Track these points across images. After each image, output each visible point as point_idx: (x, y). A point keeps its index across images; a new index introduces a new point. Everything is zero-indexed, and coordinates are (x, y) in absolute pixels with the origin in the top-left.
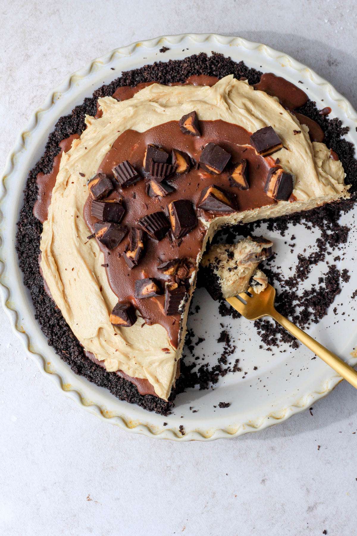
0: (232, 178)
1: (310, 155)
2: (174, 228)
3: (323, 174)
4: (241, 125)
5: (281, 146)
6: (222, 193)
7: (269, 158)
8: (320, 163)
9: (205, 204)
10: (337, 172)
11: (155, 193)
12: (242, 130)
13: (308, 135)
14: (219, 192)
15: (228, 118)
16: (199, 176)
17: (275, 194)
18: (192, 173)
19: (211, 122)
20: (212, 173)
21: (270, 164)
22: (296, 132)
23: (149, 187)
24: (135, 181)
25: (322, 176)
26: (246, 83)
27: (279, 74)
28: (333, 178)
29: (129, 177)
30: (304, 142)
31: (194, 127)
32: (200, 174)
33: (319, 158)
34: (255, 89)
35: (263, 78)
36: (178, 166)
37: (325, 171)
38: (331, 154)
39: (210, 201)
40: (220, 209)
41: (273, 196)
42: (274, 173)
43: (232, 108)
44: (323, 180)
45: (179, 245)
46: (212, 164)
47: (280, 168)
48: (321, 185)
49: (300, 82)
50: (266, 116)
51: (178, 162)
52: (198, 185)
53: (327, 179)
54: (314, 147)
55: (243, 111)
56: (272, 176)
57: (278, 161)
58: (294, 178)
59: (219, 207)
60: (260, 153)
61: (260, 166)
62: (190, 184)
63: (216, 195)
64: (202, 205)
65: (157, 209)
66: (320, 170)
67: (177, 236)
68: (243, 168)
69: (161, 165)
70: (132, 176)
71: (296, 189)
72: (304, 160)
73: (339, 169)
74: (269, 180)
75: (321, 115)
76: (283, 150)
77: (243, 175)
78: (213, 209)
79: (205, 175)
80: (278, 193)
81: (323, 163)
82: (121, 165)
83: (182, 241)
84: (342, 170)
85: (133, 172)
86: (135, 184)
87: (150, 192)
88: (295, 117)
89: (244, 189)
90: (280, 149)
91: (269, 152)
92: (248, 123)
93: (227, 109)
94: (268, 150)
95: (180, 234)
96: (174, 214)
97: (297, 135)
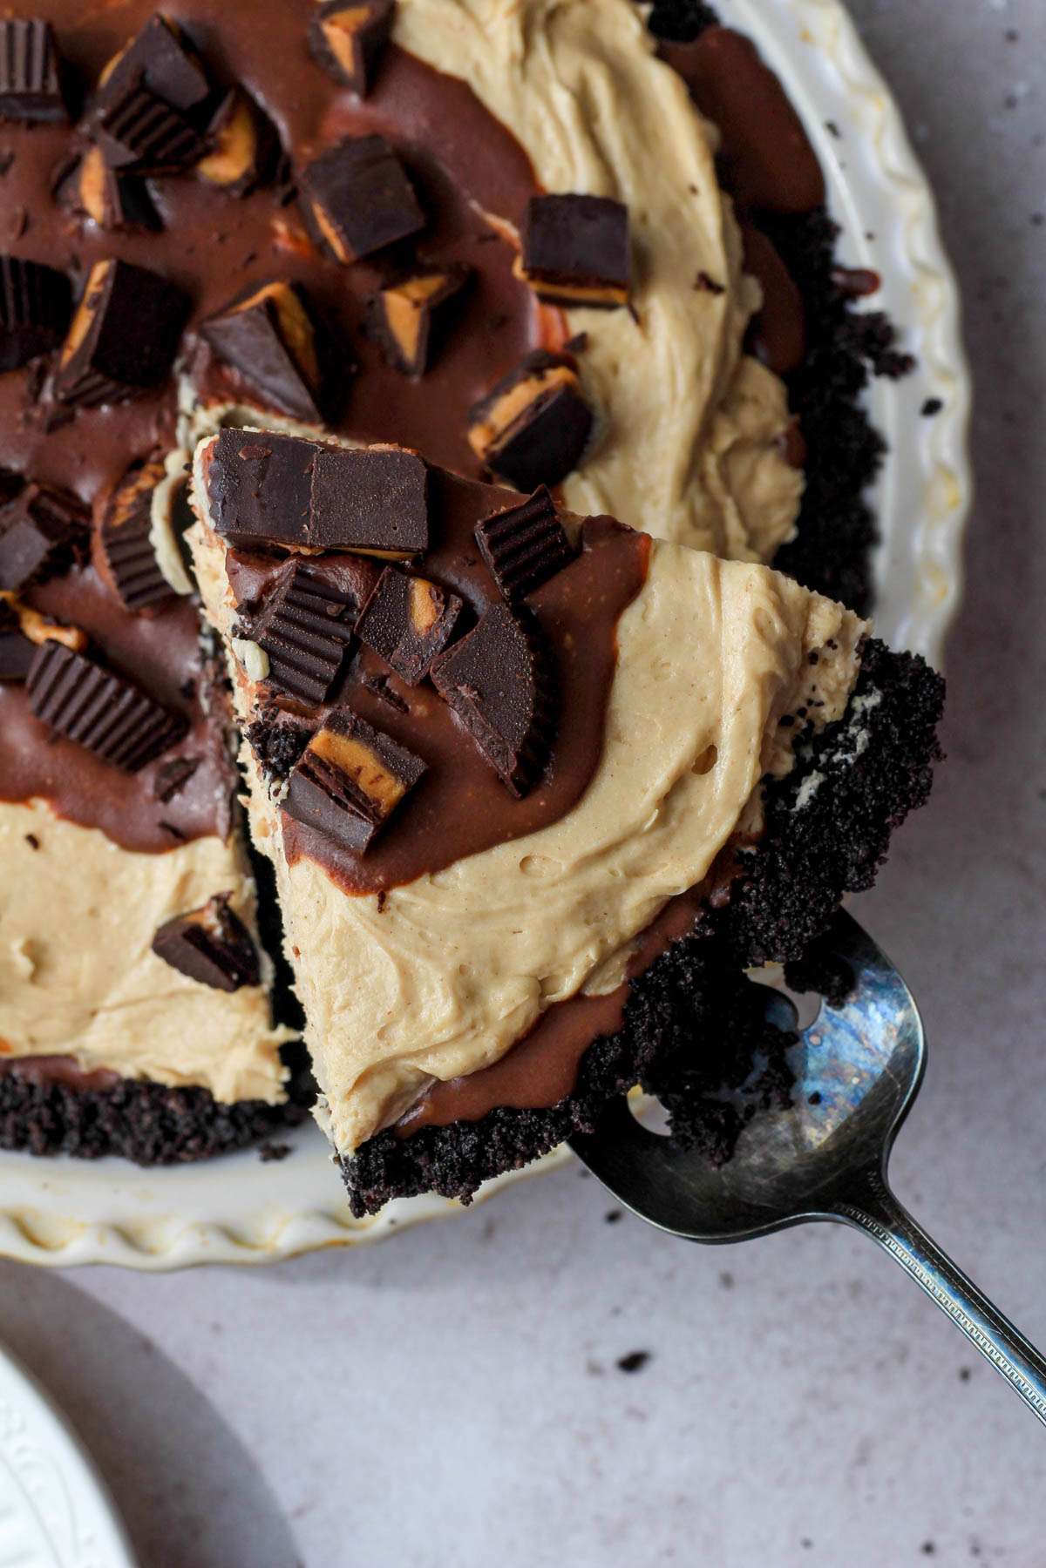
0: (382, 303)
1: (706, 388)
2: (67, 355)
3: (714, 482)
4: (527, 139)
5: (618, 296)
6: (310, 328)
7: (553, 313)
8: (725, 440)
9: (226, 332)
10: (766, 507)
11: (80, 199)
12: (519, 161)
13: (740, 321)
14: (300, 316)
15: (497, 94)
16: (273, 233)
17: (497, 447)
18: (253, 207)
19: (427, 71)
20: (322, 246)
21: (546, 333)
22: (706, 283)
23: (74, 166)
24: (39, 114)
25: (704, 487)
26: (637, 14)
27: (775, 55)
28: (742, 515)
29: (20, 86)
30: (712, 335)
31: (354, 50)
32: (281, 227)
33: (735, 422)
34: (661, 55)
35: (710, 41)
36: (215, 149)
37: (726, 478)
38: (788, 435)
39: (250, 331)
40: (270, 381)
41: (485, 450)
42: (538, 368)
43: (533, 65)
44: (699, 502)
45: (53, 426)
46: (336, 214)
47: (572, 366)
48: (681, 514)
49: (832, 128)
50: (637, 165)
51: (224, 135)
52: (252, 258)
53: (715, 507)
54: (737, 375)
55: (563, 102)
56: (526, 379)
57: (582, 343)
58: (598, 431)
59: (269, 371)
60: (534, 273)
61: (508, 322)
62: (222, 239)
63: (285, 320)
64: (217, 330)
65: (56, 258)
66: (711, 463)
67: (64, 390)
68: (440, 292)
69: (159, 108)
70: (36, 86)
71: (584, 477)
72: (674, 397)
73: (782, 501)
74: (502, 388)
75: (832, 285)
76: (621, 317)
77: (423, 316)
78: (251, 367)
79: (294, 238)
80: (508, 450)
81: (738, 447)
82: (21, 26)
83: (71, 418)
84: (792, 509)
85: (45, 76)
86: (32, 124)
87: (69, 181)
88: (736, 234)
89: (402, 367)
90: (611, 306)
91: (568, 292)
92: (557, 149)
93: (513, 59)
94: (563, 282)
95: (76, 386)
96: (96, 301)
97: (703, 295)
